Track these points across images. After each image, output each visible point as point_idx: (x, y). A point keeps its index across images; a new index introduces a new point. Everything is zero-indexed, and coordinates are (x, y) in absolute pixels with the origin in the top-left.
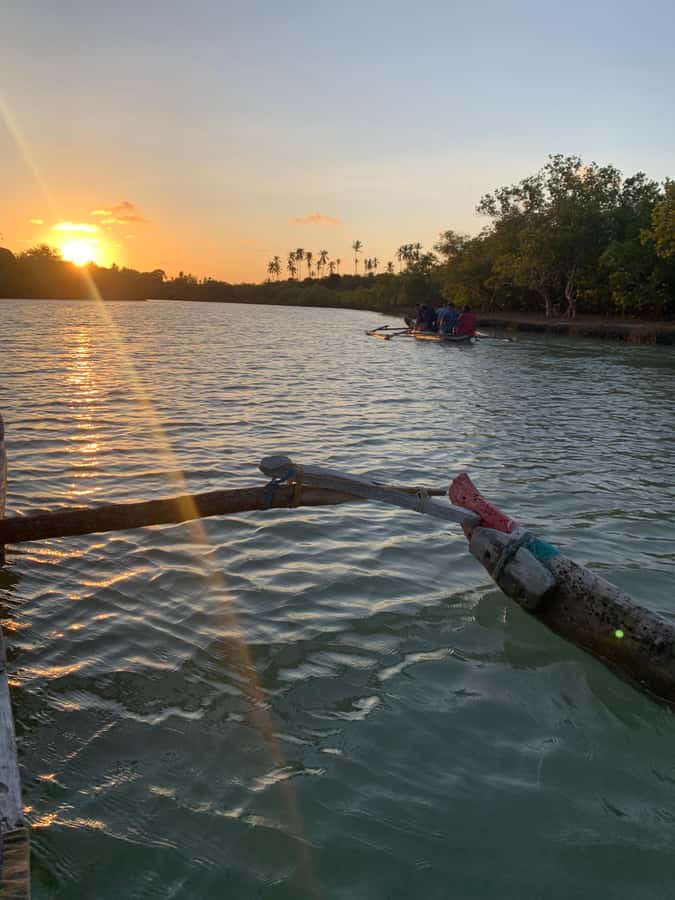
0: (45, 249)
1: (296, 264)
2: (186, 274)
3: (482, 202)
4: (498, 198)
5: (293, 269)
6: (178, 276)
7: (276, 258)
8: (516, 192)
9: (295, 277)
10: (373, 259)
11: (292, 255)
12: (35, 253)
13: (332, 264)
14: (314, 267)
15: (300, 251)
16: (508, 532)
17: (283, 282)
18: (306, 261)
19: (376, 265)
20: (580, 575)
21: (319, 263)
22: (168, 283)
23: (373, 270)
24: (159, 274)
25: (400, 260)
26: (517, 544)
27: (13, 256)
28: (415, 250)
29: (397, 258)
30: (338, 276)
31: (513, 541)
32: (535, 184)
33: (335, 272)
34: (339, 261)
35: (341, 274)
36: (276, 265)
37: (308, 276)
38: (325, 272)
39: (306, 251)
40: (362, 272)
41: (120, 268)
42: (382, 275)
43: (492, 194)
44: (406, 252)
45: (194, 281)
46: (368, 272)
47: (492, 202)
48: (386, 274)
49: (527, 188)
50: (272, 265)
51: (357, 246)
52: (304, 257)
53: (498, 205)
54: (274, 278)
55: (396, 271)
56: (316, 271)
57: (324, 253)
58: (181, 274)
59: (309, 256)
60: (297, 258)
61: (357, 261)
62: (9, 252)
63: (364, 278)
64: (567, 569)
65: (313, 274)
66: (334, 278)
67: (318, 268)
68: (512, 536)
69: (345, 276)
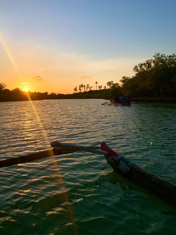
0: (18, 89)
1: (81, 88)
2: (53, 93)
3: (134, 67)
4: (139, 66)
5: (80, 90)
6: (51, 93)
7: (76, 87)
8: (144, 64)
9: (81, 91)
10: (101, 86)
11: (80, 86)
12: (15, 90)
13: (90, 88)
14: (86, 89)
15: (82, 85)
16: (117, 157)
17: (78, 93)
18: (84, 88)
19: (101, 87)
20: (136, 167)
21: (87, 88)
22: (49, 95)
23: (101, 89)
24: (46, 93)
25: (108, 85)
26: (119, 160)
27: (10, 91)
28: (111, 83)
29: (107, 85)
30: (92, 90)
31: (118, 159)
32: (150, 62)
33: (91, 90)
34: (92, 87)
35: (93, 90)
36: (76, 89)
37: (84, 91)
38: (89, 90)
39: (84, 85)
40: (98, 89)
41: (37, 92)
42: (103, 90)
43: (138, 65)
44: (109, 83)
45: (55, 94)
46: (99, 89)
47: (137, 67)
48: (104, 89)
49: (147, 63)
50: (75, 89)
51: (96, 83)
52: (83, 86)
53: (139, 68)
54: (76, 92)
55: (107, 88)
56: (86, 90)
57: (88, 85)
58: (52, 93)
59: (84, 86)
60: (81, 87)
61: (96, 87)
62: (9, 90)
63: (99, 91)
64: (133, 166)
65: (85, 90)
66: (91, 91)
67: (87, 89)
68: (118, 158)
69: (94, 90)
